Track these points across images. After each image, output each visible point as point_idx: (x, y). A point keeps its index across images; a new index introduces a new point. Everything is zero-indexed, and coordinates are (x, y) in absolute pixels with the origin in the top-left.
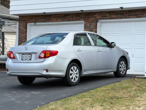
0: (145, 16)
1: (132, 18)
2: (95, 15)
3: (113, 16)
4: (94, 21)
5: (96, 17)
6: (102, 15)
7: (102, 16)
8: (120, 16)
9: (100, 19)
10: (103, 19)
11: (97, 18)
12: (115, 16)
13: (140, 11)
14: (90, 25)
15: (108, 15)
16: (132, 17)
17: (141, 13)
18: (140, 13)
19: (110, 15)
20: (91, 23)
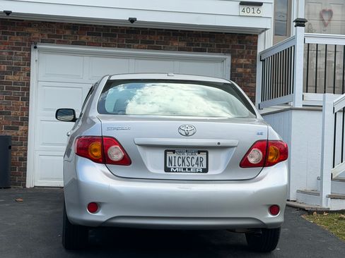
0: (171, 48)
1: (138, 48)
2: (29, 30)
3: (83, 38)
4: (24, 44)
5: (30, 34)
6: (49, 30)
7: (50, 33)
8: (104, 40)
9: (43, 41)
10: (52, 42)
11: (35, 38)
12: (90, 39)
13: (158, 34)
14: (11, 53)
15: (68, 33)
16: (136, 45)
17: (161, 38)
18: (159, 37)
19: (73, 33)
20: (13, 48)
